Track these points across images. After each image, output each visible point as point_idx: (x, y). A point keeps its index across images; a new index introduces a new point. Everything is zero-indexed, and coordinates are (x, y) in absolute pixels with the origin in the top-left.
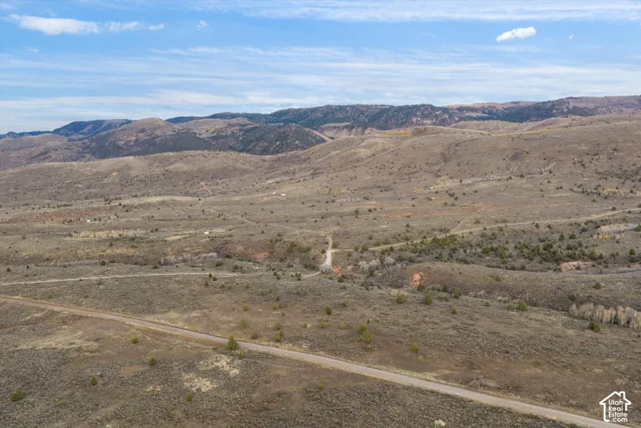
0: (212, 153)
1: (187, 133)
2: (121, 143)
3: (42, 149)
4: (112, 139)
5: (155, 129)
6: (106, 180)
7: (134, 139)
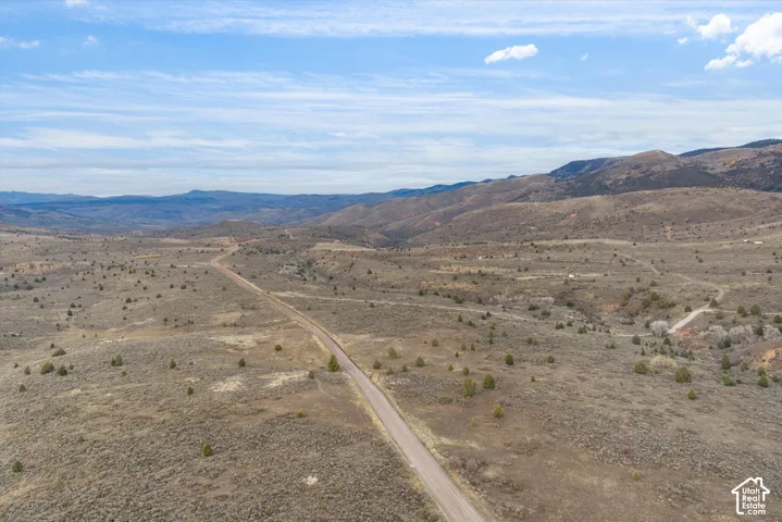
0: (700, 190)
1: (695, 167)
2: (608, 183)
3: (524, 190)
4: (600, 178)
5: (654, 164)
6: (561, 223)
7: (624, 177)
